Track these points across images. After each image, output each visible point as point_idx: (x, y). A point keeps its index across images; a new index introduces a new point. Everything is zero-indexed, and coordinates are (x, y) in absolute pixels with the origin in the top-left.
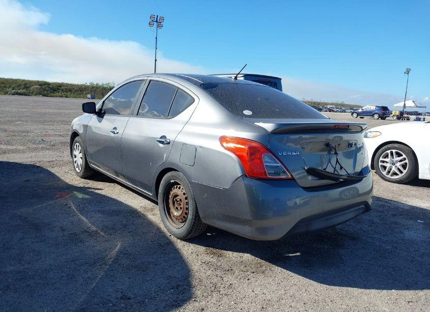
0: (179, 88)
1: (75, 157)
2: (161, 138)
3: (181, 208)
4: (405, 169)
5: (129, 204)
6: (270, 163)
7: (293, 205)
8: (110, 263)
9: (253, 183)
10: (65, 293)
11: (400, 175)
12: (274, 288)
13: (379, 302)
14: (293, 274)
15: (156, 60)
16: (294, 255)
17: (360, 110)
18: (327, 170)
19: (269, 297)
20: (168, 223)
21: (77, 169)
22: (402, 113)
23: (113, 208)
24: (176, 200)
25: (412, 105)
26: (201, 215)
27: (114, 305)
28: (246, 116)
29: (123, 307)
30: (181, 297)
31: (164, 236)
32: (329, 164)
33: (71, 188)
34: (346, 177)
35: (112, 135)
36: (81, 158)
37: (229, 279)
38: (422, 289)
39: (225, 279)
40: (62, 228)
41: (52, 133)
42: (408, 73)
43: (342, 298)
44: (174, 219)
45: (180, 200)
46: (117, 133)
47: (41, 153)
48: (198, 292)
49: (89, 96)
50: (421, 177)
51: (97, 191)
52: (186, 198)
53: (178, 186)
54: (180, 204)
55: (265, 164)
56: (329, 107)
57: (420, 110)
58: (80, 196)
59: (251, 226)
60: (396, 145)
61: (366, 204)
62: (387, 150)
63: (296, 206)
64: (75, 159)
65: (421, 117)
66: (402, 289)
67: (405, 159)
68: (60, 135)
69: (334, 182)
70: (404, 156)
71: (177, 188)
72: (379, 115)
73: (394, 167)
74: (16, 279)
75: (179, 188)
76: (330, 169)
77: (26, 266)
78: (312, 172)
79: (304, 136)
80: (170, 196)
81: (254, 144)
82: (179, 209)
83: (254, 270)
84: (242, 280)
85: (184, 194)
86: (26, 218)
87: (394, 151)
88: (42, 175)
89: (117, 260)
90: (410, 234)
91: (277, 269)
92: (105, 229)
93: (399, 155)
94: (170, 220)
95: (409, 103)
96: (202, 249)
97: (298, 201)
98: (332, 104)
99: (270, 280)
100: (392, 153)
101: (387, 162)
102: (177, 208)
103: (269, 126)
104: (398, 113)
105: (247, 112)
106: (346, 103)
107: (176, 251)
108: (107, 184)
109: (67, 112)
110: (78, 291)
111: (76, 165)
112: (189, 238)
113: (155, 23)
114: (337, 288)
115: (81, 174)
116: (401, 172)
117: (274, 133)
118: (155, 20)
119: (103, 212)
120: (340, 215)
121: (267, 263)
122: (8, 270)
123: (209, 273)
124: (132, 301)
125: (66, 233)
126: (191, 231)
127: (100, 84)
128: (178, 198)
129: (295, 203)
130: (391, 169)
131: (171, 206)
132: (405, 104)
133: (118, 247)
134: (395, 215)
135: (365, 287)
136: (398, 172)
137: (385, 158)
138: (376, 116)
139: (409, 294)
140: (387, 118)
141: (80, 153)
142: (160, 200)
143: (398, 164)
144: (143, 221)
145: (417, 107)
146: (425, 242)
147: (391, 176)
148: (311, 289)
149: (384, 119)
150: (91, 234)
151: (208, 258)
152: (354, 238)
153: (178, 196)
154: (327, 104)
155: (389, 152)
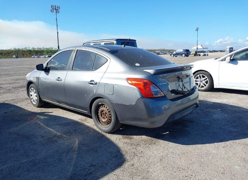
0: (97, 54)
1: (31, 95)
2: (91, 81)
3: (107, 117)
4: (207, 84)
5: (72, 119)
6: (154, 89)
7: (164, 109)
8: (77, 150)
9: (148, 100)
10: (61, 168)
11: (205, 87)
12: (162, 150)
13: (211, 149)
14: (169, 142)
15: (58, 33)
16: (166, 133)
17: (174, 53)
18: (179, 90)
19: (162, 155)
20: (100, 126)
21: (34, 103)
22: (196, 52)
23: (64, 122)
24: (103, 113)
25: (201, 47)
26: (119, 119)
27: (89, 170)
28: (137, 67)
29: (94, 170)
30: (120, 161)
31: (98, 133)
32: (179, 87)
33: (34, 114)
34: (188, 92)
35: (58, 82)
36: (36, 96)
37: (140, 149)
38: (228, 141)
39: (138, 149)
40: (41, 136)
41: (4, 82)
42: (197, 31)
43: (194, 150)
44: (103, 123)
45: (106, 113)
46: (61, 80)
47: (4, 96)
48: (127, 157)
49: (14, 56)
50: (215, 87)
51: (50, 114)
52: (109, 112)
53: (104, 106)
54: (105, 115)
55: (152, 90)
56: (157, 52)
57: (205, 50)
58: (42, 117)
59: (147, 121)
60: (202, 72)
61: (196, 104)
62: (197, 75)
63: (166, 109)
64: (31, 97)
65: (206, 53)
66: (219, 142)
67: (206, 79)
68: (10, 83)
69: (182, 95)
70: (206, 77)
71: (103, 107)
72: (185, 54)
73: (202, 83)
74: (31, 165)
75: (104, 107)
76: (180, 89)
77: (33, 158)
78: (173, 91)
79: (165, 75)
80: (99, 112)
81: (145, 81)
82: (105, 118)
83: (150, 143)
84: (146, 149)
85: (108, 110)
86: (18, 133)
87: (201, 75)
88: (13, 108)
89: (79, 148)
90: (215, 116)
91: (161, 141)
92: (65, 133)
93: (204, 77)
94: (100, 124)
95: (200, 47)
96: (121, 136)
97: (166, 106)
98: (159, 50)
99: (159, 146)
100: (200, 76)
101: (198, 81)
102: (104, 117)
103: (151, 71)
104: (194, 53)
105: (137, 65)
106: (166, 49)
107: (108, 139)
108: (54, 109)
109: (6, 68)
110: (67, 166)
111: (32, 101)
112: (113, 132)
113: (55, 11)
114: (191, 146)
115: (37, 105)
116: (206, 86)
117: (155, 74)
118: (54, 8)
119: (60, 125)
120: (186, 111)
121: (155, 139)
122: (24, 161)
123: (129, 147)
124: (96, 166)
125: (45, 138)
126: (114, 128)
127: (21, 48)
128: (104, 112)
129: (165, 108)
130: (200, 85)
131: (100, 116)
132: (197, 47)
133: (77, 141)
134: (207, 108)
135: (203, 143)
136: (204, 86)
137: (197, 79)
138: (184, 55)
139: (222, 144)
140: (189, 56)
141: (35, 93)
142: (93, 115)
143: (204, 82)
144: (83, 126)
145: (203, 48)
146: (224, 119)
147: (201, 88)
148: (179, 148)
149: (188, 56)
150: (59, 137)
151: (125, 141)
152: (191, 122)
153: (104, 111)
154: (155, 50)
155: (198, 76)
